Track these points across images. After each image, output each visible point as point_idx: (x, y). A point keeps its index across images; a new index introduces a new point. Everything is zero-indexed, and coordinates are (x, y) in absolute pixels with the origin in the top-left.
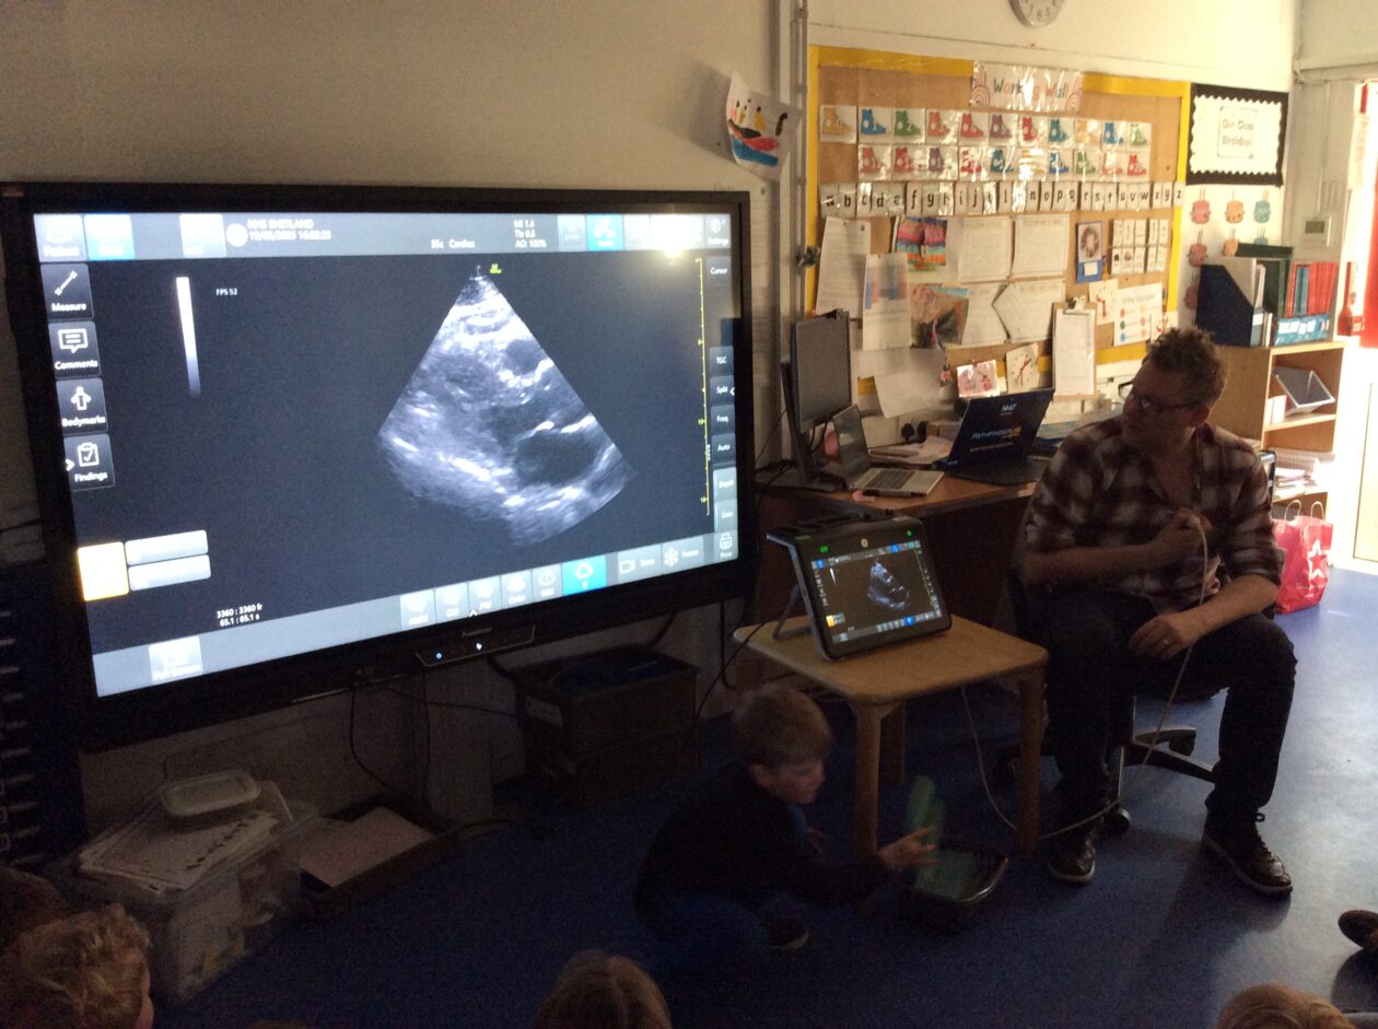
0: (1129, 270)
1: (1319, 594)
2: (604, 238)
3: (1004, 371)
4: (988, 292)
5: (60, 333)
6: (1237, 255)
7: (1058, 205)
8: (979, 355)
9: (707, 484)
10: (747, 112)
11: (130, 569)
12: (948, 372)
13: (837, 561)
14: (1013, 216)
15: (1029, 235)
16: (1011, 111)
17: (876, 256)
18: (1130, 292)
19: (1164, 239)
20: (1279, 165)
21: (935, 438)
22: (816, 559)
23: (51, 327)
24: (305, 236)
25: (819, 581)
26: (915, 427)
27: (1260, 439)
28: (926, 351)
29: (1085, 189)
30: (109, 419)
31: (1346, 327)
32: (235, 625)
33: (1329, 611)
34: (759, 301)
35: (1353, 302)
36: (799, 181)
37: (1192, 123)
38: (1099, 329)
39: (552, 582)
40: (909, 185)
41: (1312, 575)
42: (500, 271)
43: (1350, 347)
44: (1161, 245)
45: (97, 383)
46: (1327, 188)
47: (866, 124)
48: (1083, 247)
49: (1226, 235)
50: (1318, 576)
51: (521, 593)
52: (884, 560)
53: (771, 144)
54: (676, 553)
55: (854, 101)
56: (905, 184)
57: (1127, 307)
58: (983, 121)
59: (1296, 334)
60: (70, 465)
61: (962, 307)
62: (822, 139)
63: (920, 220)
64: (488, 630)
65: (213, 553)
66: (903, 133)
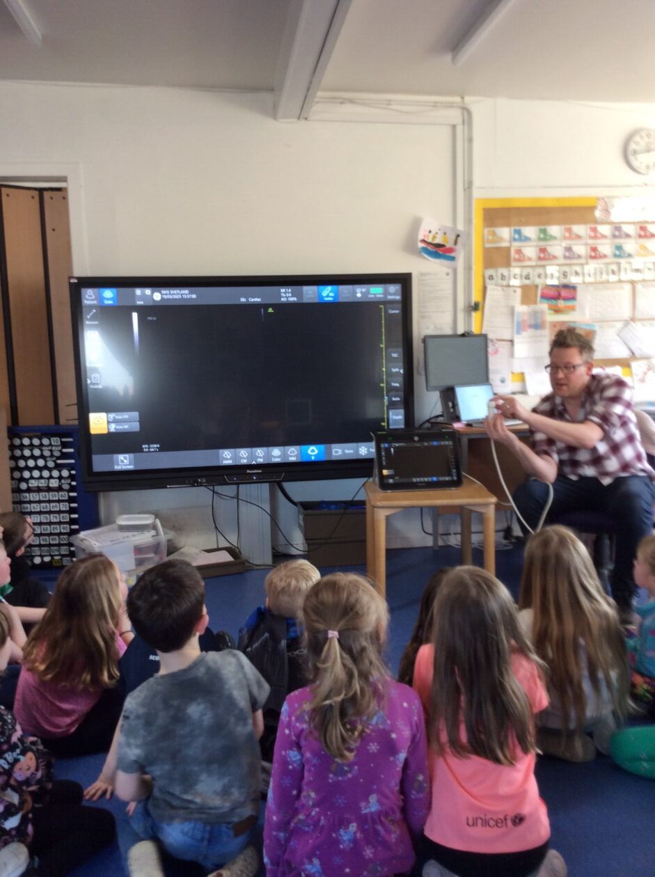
2: (328, 296)
3: (629, 374)
4: (613, 326)
5: (87, 332)
9: (386, 416)
10: (438, 235)
11: (109, 424)
13: (397, 445)
14: (633, 283)
15: (648, 293)
16: (628, 223)
17: (524, 306)
22: (386, 443)
24: (185, 296)
25: (383, 453)
32: (149, 452)
36: (468, 268)
39: (295, 454)
42: (273, 311)
47: (517, 236)
51: (278, 457)
53: (451, 250)
54: (366, 449)
55: (508, 225)
58: (606, 230)
60: (89, 382)
61: (591, 334)
62: (488, 245)
63: (558, 286)
64: (260, 471)
65: (141, 421)
66: (545, 239)
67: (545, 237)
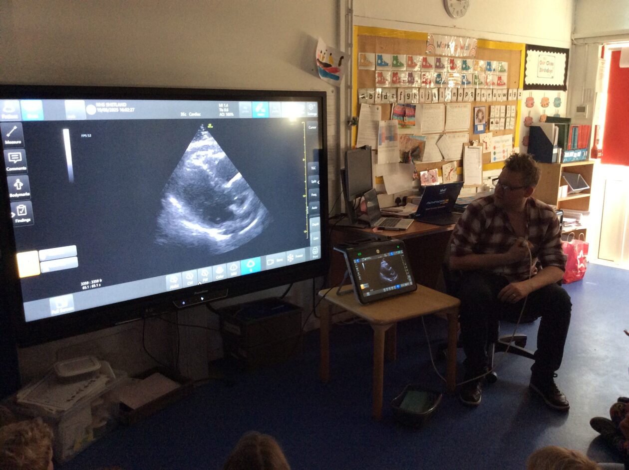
0: (498, 129)
1: (583, 274)
2: (260, 112)
3: (442, 174)
4: (434, 138)
5: (9, 154)
6: (546, 122)
7: (466, 99)
8: (430, 166)
9: (307, 224)
10: (325, 56)
11: (41, 263)
12: (416, 174)
13: (365, 259)
14: (445, 103)
15: (453, 112)
16: (445, 56)
17: (384, 121)
18: (497, 138)
19: (513, 115)
20: (565, 81)
21: (411, 204)
22: (357, 259)
23: (5, 151)
24: (122, 110)
25: (357, 269)
26: (401, 199)
27: (556, 205)
28: (407, 164)
29: (478, 91)
30: (31, 194)
31: (595, 154)
32: (89, 289)
33: (587, 282)
34: (331, 141)
35: (598, 143)
36: (349, 87)
37: (526, 62)
38: (484, 155)
39: (236, 269)
40: (399, 89)
41: (579, 266)
42: (212, 127)
43: (597, 164)
44: (512, 117)
45: (26, 177)
46: (586, 92)
47: (379, 62)
48: (477, 118)
49: (541, 113)
50: (582, 267)
51: (222, 274)
52: (387, 259)
53: (336, 70)
54: (293, 256)
55: (375, 52)
56: (397, 89)
57: (497, 145)
58: (432, 61)
59: (572, 158)
60: (13, 215)
61: (422, 145)
62: (360, 68)
63: (404, 105)
64: (207, 291)
65: (79, 256)
66: (396, 66)
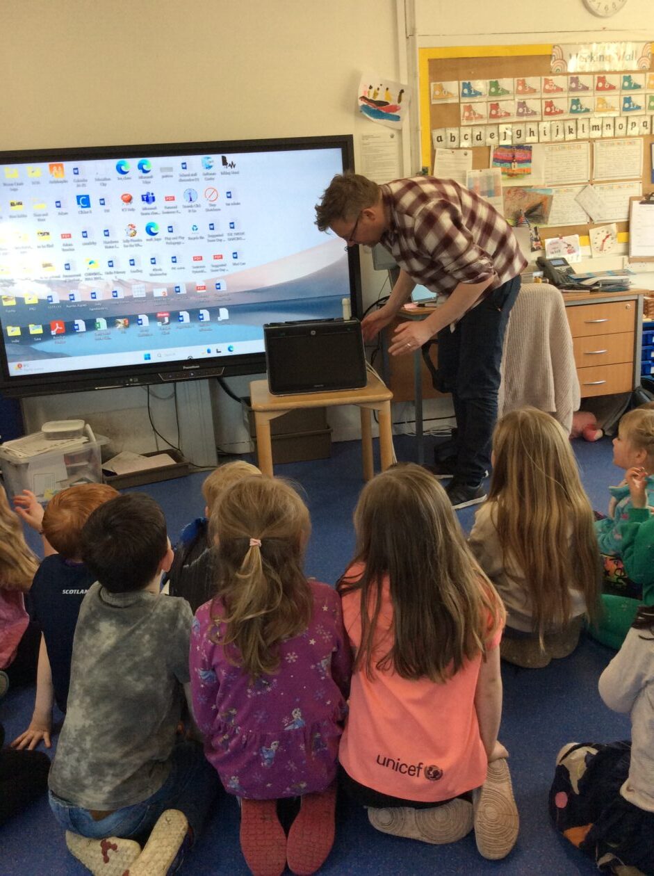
3: (588, 243)
4: (570, 190)
7: (633, 132)
8: (563, 231)
10: (380, 91)
12: (539, 242)
15: (607, 152)
16: (586, 73)
17: (476, 171)
40: (502, 125)
47: (466, 91)
53: (395, 109)
55: (457, 79)
56: (498, 125)
58: (562, 82)
61: (548, 201)
63: (512, 147)
64: (198, 367)
66: (496, 94)
67: (496, 90)
